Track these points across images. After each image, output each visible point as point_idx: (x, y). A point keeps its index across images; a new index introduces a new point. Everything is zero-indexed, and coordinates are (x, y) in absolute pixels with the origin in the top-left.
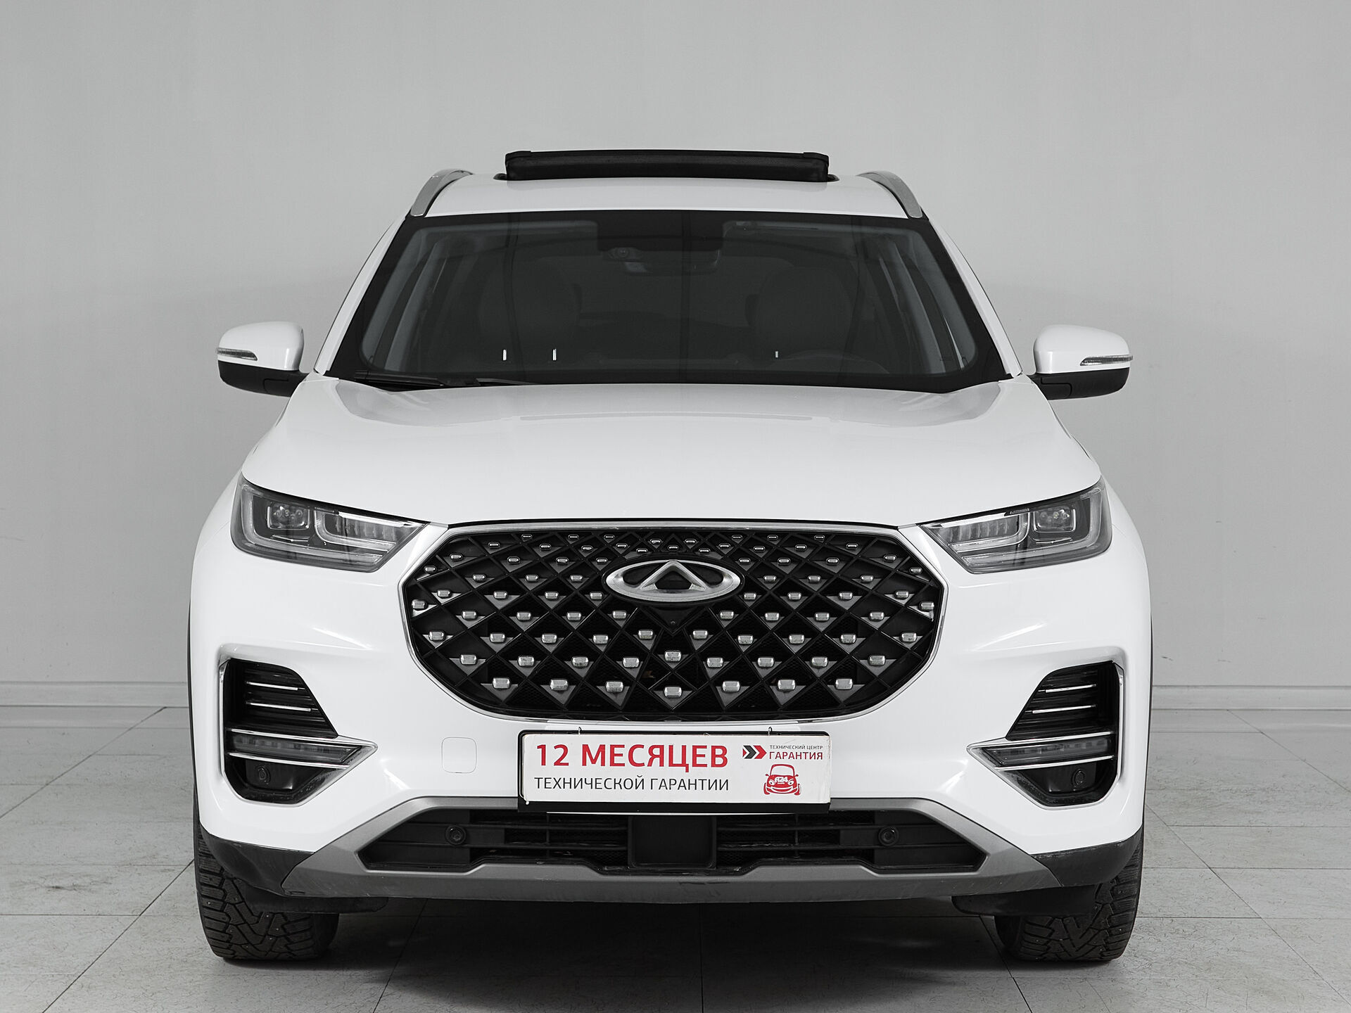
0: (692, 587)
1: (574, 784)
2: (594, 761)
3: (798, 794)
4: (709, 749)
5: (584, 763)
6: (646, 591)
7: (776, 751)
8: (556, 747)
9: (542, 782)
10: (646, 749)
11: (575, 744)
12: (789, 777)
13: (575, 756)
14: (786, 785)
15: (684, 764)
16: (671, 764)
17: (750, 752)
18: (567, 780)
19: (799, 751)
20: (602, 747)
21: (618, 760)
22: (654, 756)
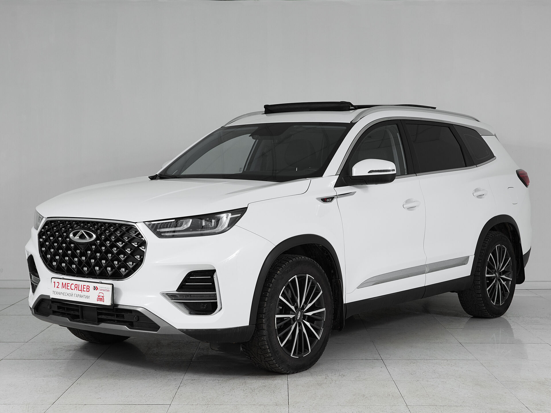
0: (86, 238)
1: (60, 294)
2: (64, 287)
3: (104, 302)
4: (86, 286)
5: (62, 288)
6: (77, 239)
7: (100, 288)
8: (57, 283)
9: (54, 292)
10: (74, 285)
11: (61, 281)
12: (102, 297)
13: (60, 286)
14: (101, 299)
15: (81, 290)
16: (79, 290)
17: (95, 288)
18: (59, 293)
19: (104, 289)
20: (66, 283)
21: (68, 288)
22: (76, 287)
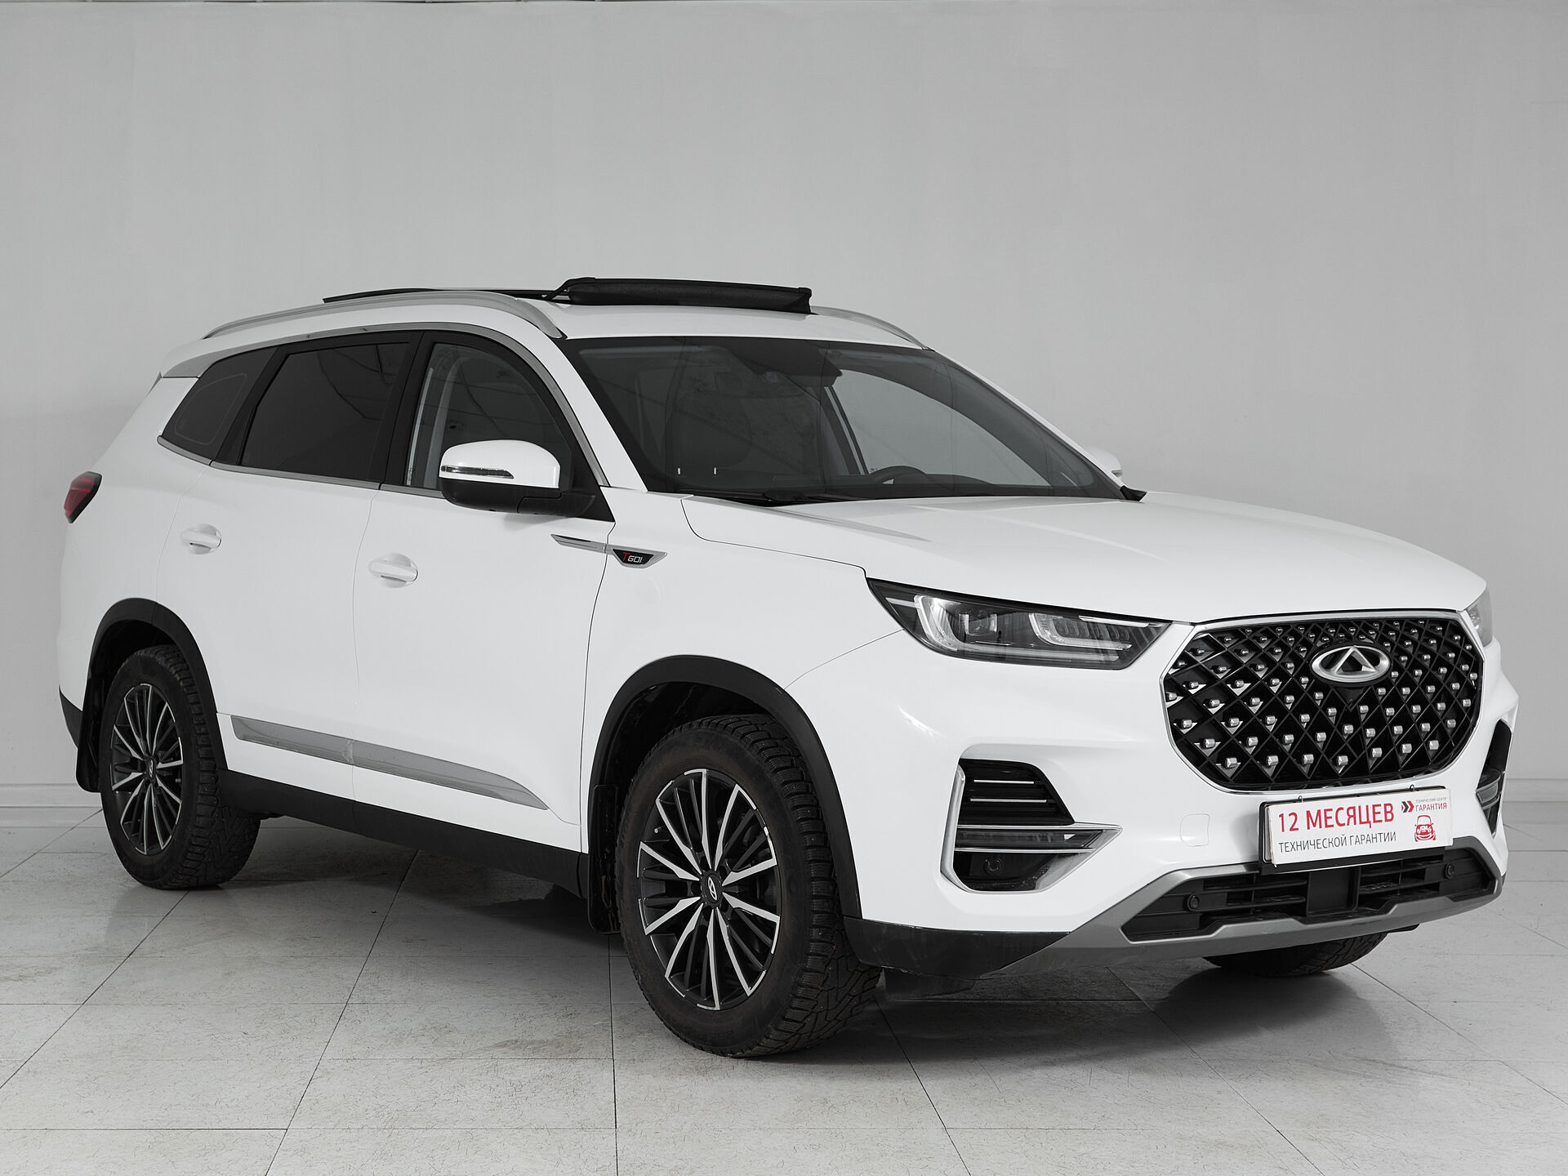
0: (1364, 669)
1: (1303, 846)
2: (1314, 825)
3: (1434, 839)
4: (1383, 806)
5: (1309, 828)
6: (1335, 675)
7: (1420, 804)
8: (1290, 815)
9: (1283, 845)
10: (1345, 810)
11: (1301, 809)
12: (1429, 826)
13: (1302, 822)
14: (1427, 833)
15: (1368, 822)
16: (1361, 823)
17: (1408, 807)
18: (1299, 844)
19: (1432, 803)
20: (1319, 812)
21: (1329, 822)
22: (1350, 817)
